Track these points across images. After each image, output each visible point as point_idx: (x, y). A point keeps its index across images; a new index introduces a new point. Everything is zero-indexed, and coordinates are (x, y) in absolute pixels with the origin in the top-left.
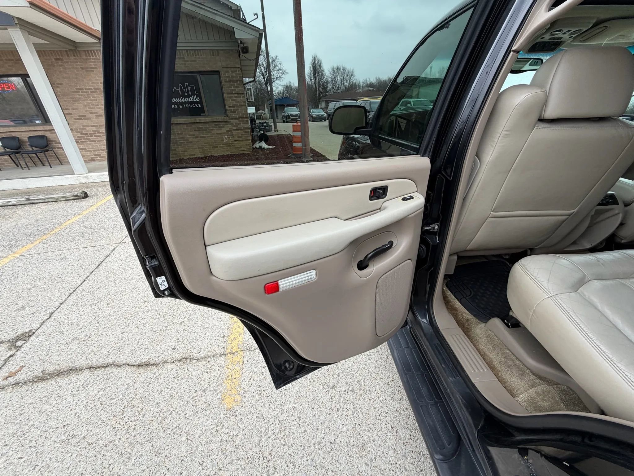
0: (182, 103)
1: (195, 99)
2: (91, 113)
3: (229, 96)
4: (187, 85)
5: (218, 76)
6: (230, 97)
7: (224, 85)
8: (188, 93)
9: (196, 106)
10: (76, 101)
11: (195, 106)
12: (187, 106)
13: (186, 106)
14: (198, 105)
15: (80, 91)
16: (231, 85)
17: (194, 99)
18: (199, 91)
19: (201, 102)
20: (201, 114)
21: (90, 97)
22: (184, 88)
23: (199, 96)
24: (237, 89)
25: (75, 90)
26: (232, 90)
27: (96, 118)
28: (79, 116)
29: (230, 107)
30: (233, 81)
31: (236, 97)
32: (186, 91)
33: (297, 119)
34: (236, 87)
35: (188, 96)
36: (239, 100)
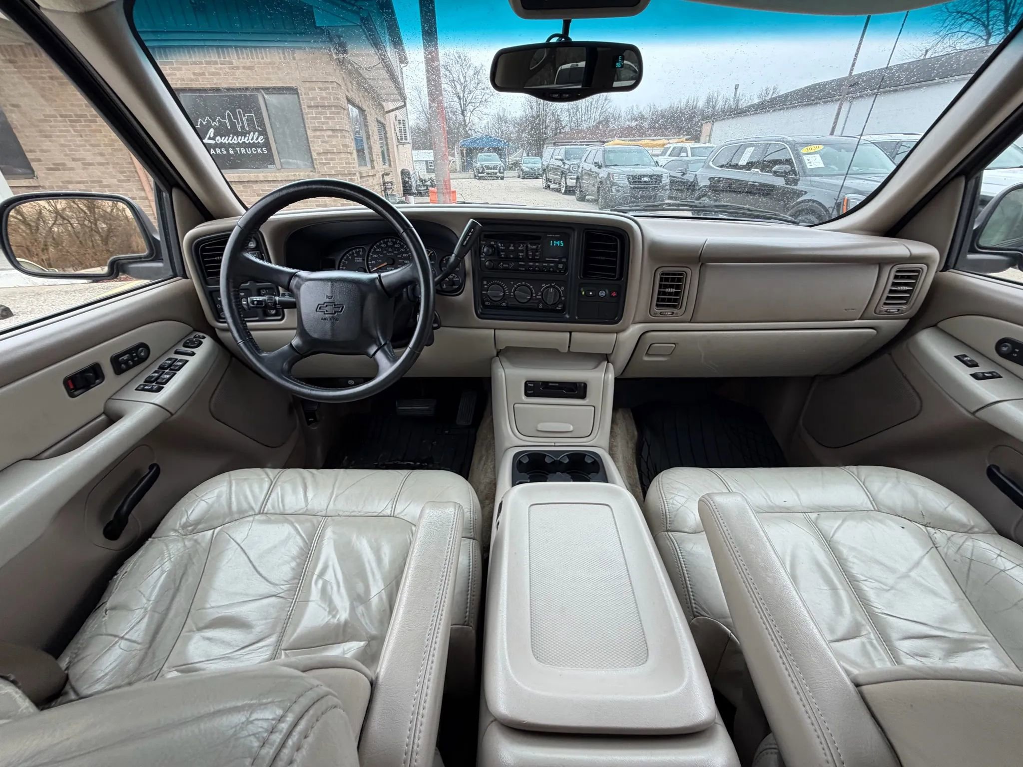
0: (233, 146)
1: (257, 139)
2: (74, 160)
3: (318, 133)
4: (239, 112)
5: (296, 96)
6: (318, 137)
7: (307, 114)
8: (243, 127)
9: (259, 150)
10: (46, 136)
11: (257, 151)
12: (243, 151)
13: (240, 151)
14: (261, 150)
15: (52, 119)
16: (320, 113)
17: (255, 138)
18: (262, 123)
19: (267, 144)
20: (269, 166)
21: (69, 131)
22: (236, 118)
23: (263, 132)
24: (330, 122)
25: (43, 117)
26: (323, 123)
27: (84, 169)
28: (54, 164)
29: (319, 154)
30: (323, 107)
31: (329, 136)
32: (239, 124)
34: (328, 118)
35: (244, 134)
36: (334, 141)
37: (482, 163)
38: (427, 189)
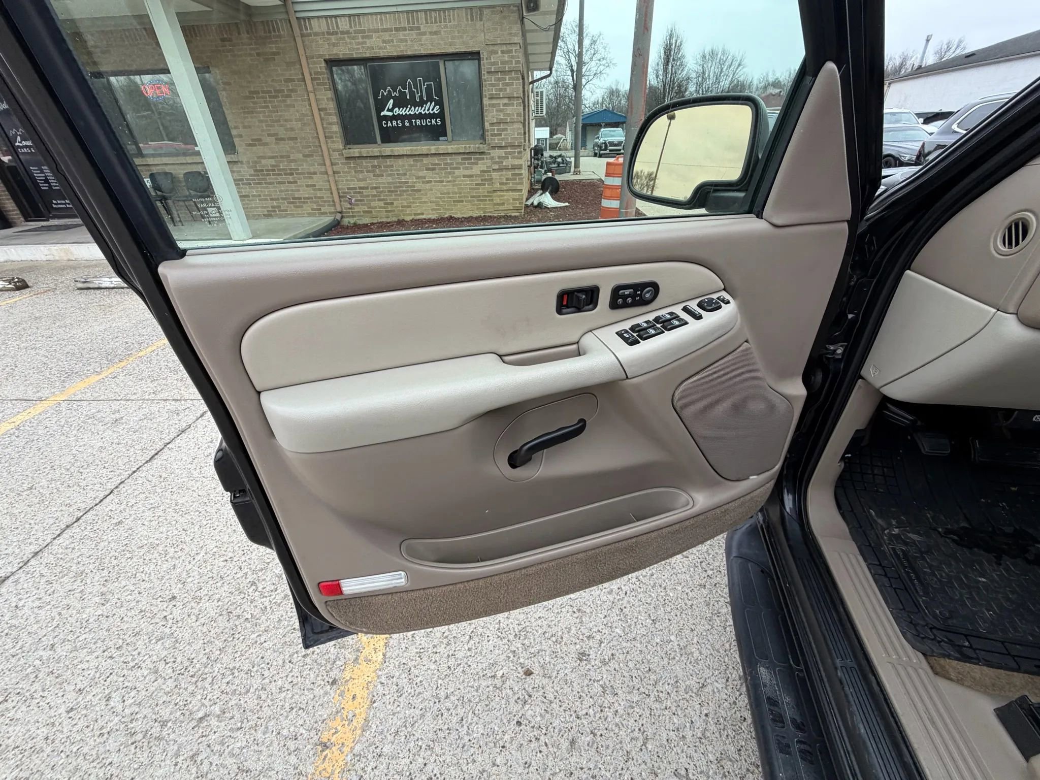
0: (409, 117)
1: (433, 110)
2: (269, 135)
3: (494, 102)
4: (420, 80)
5: (477, 62)
6: (493, 105)
7: (485, 81)
8: (421, 97)
9: (433, 122)
10: (249, 113)
11: (431, 122)
12: (418, 122)
13: (416, 122)
14: (436, 122)
15: (255, 96)
16: (499, 79)
17: (431, 108)
18: (439, 92)
19: (441, 115)
20: (441, 138)
21: (268, 107)
22: (416, 87)
23: (440, 103)
24: (508, 88)
25: (248, 94)
26: (501, 90)
27: (276, 144)
28: (253, 140)
29: (492, 124)
30: (503, 72)
31: (505, 105)
32: (418, 94)
33: (620, 150)
34: (507, 84)
35: (421, 104)
36: (509, 110)
37: (606, 139)
38: (559, 166)
